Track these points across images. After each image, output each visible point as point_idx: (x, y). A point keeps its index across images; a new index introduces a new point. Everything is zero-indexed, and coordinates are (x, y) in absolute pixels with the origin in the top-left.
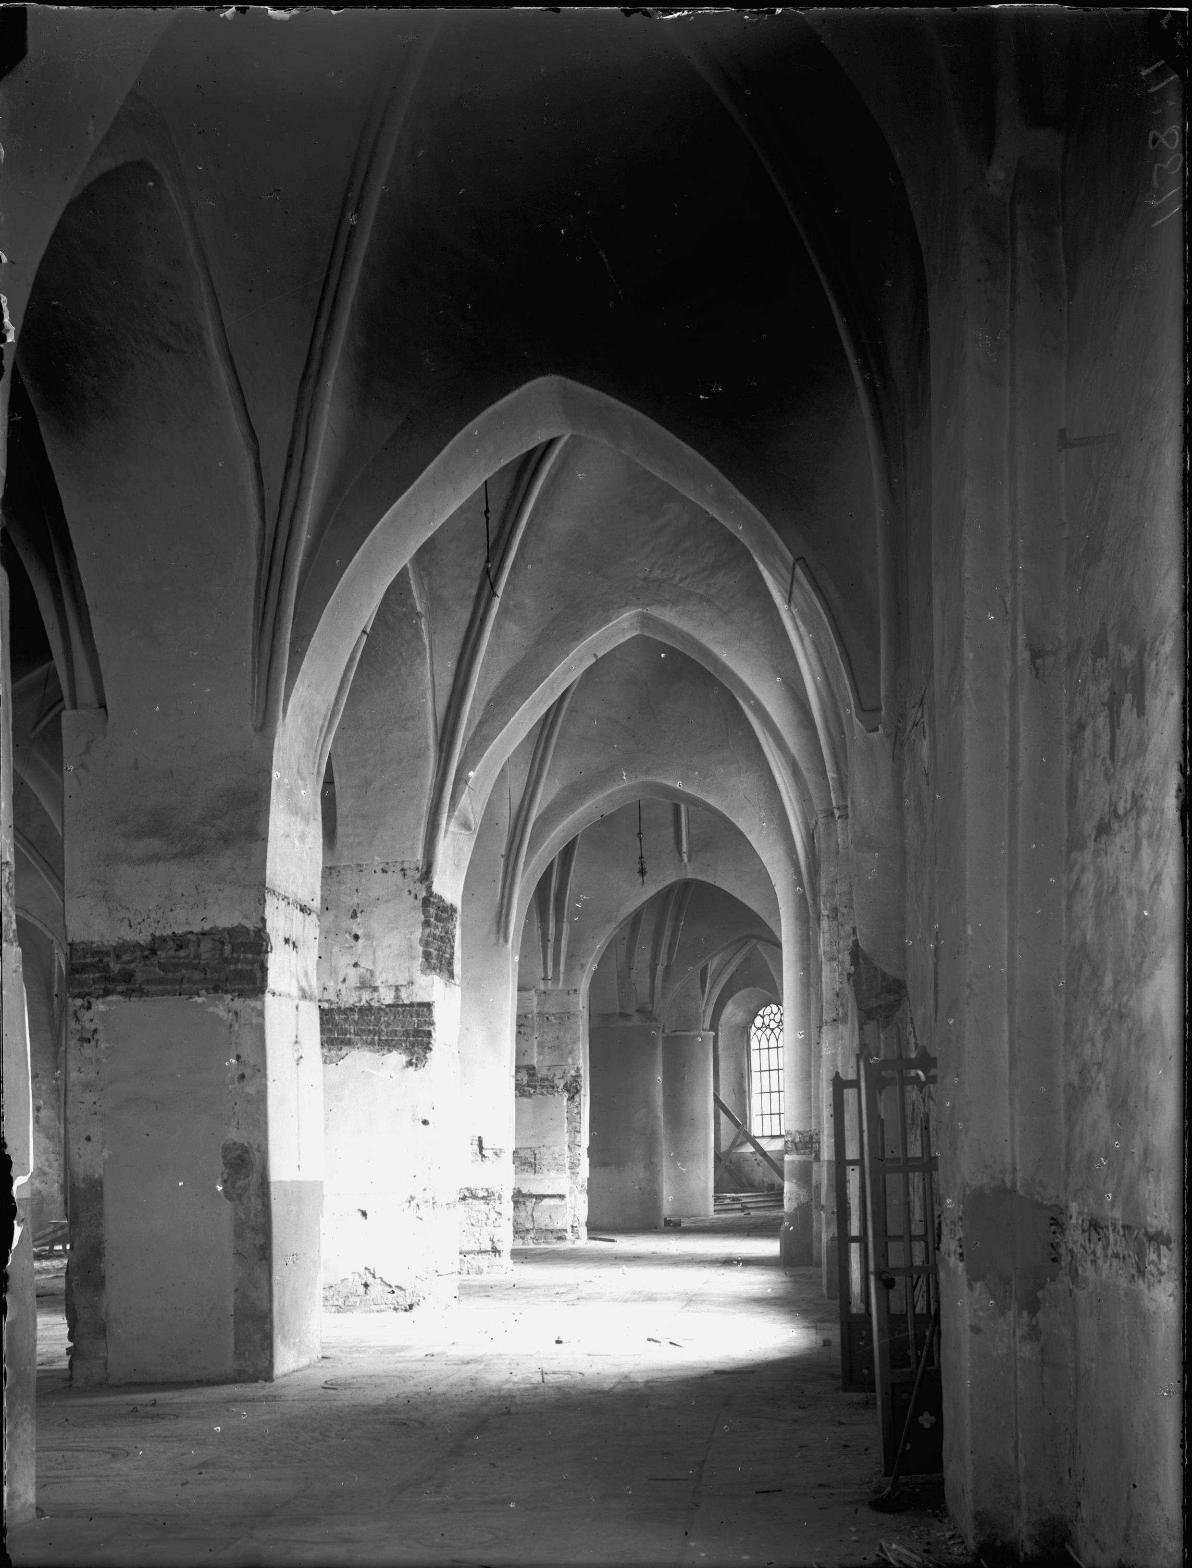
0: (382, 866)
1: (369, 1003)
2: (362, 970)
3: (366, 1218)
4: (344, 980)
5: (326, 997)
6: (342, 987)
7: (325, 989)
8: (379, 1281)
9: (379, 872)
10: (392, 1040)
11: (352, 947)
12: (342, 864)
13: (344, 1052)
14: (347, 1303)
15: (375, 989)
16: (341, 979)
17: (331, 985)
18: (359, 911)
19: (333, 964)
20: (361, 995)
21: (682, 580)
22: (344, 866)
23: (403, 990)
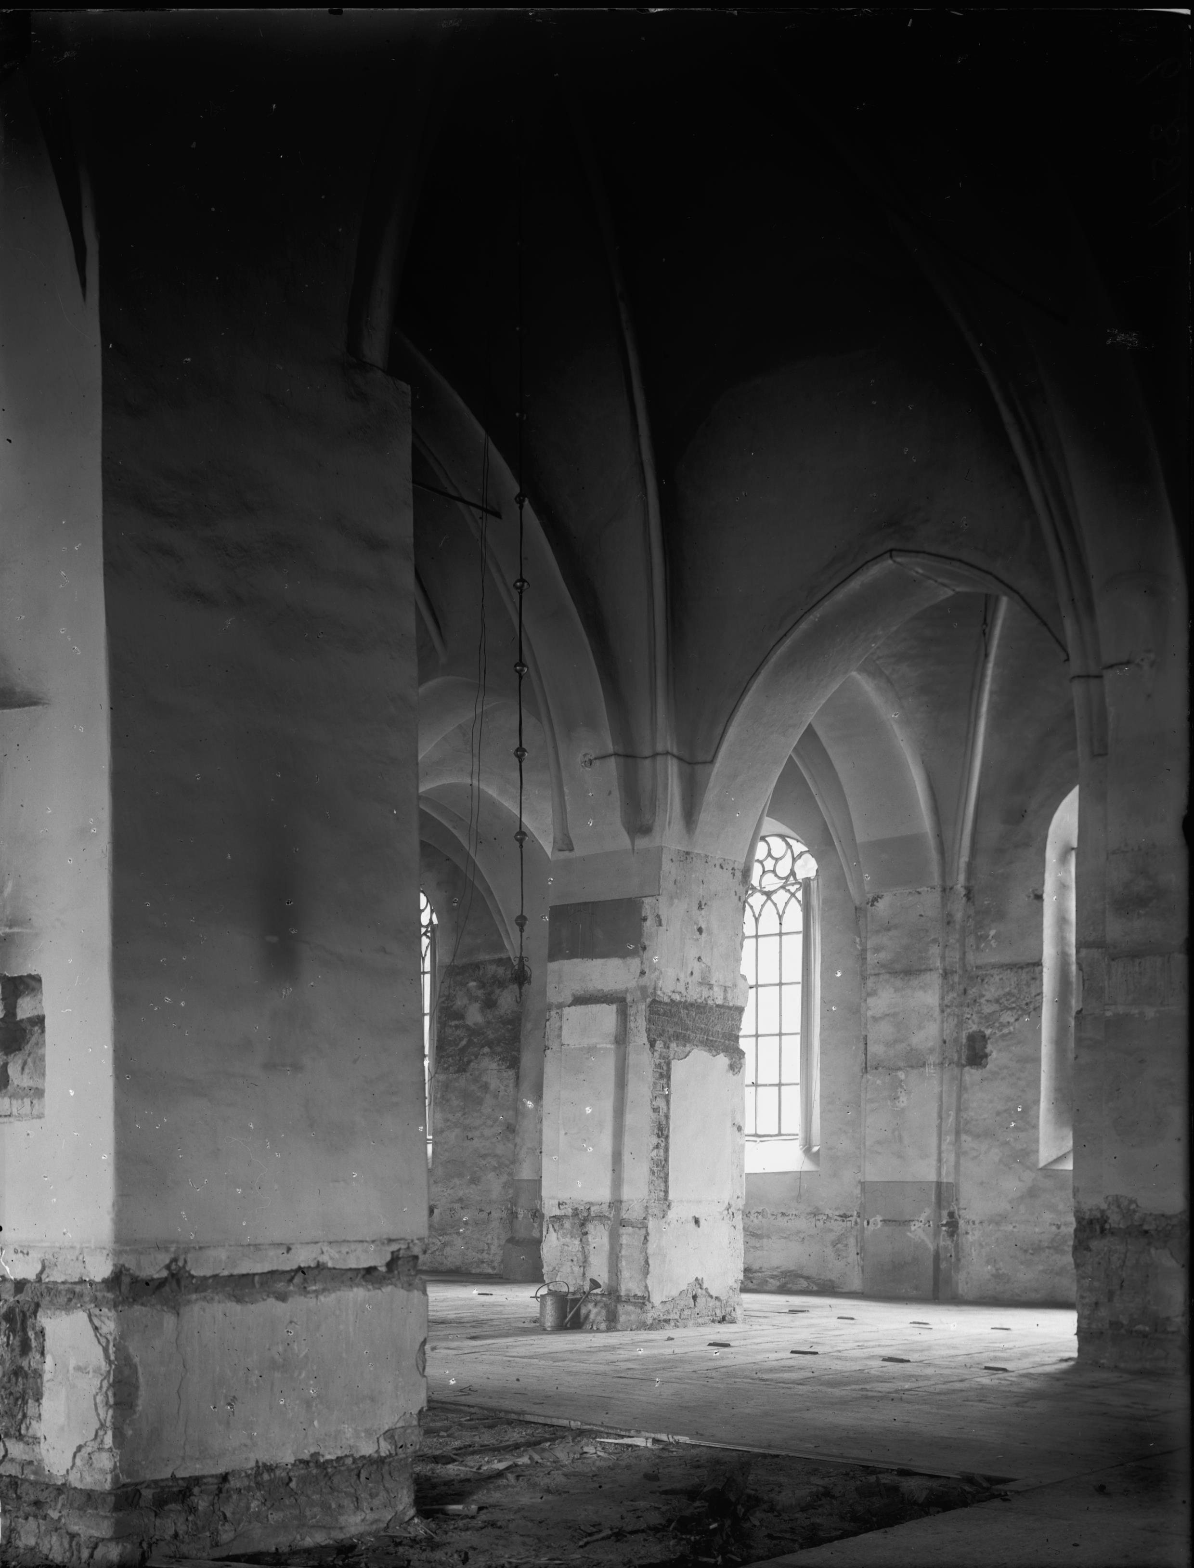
0: (721, 861)
1: (706, 1001)
2: (703, 966)
3: (699, 1227)
4: (692, 973)
5: (678, 989)
6: (689, 980)
7: (678, 979)
8: (704, 1292)
9: (718, 866)
10: (716, 1041)
11: (698, 940)
12: (696, 851)
13: (688, 1049)
14: (682, 1317)
15: (711, 987)
16: (689, 972)
17: (682, 976)
18: (703, 903)
19: (685, 955)
20: (702, 991)
21: (879, 658)
22: (697, 854)
23: (729, 991)
